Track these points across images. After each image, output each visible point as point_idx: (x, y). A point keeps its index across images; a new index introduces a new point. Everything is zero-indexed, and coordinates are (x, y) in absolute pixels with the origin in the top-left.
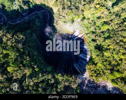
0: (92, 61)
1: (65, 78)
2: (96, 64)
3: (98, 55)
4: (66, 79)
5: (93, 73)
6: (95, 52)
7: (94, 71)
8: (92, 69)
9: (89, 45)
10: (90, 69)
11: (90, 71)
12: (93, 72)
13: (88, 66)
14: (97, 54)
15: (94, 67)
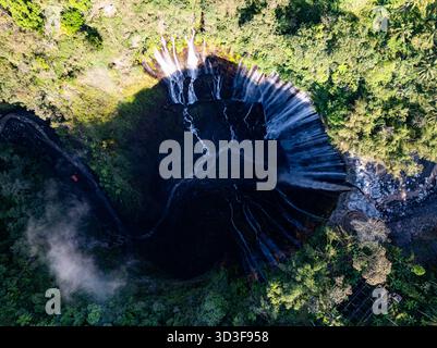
0: (333, 98)
1: (310, 283)
2: (363, 92)
3: (331, 46)
4: (316, 277)
5: (390, 140)
6: (304, 47)
7: (388, 125)
8: (368, 130)
9: (255, 58)
10: (361, 135)
11: (371, 143)
12: (384, 132)
13: (343, 133)
14: (322, 45)
15: (370, 111)
